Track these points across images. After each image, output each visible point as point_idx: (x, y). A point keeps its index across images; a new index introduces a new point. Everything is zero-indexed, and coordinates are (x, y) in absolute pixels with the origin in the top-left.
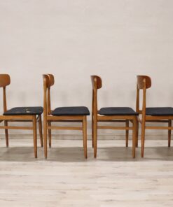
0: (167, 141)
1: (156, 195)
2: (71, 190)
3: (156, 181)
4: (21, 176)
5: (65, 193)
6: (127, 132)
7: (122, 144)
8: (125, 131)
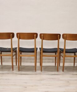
0: (73, 64)
1: (68, 89)
2: (29, 86)
3: (69, 82)
4: (6, 79)
5: (26, 88)
6: (56, 58)
7: (53, 64)
8: (54, 58)
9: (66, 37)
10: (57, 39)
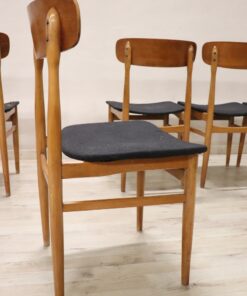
9: (219, 56)
10: (185, 64)
